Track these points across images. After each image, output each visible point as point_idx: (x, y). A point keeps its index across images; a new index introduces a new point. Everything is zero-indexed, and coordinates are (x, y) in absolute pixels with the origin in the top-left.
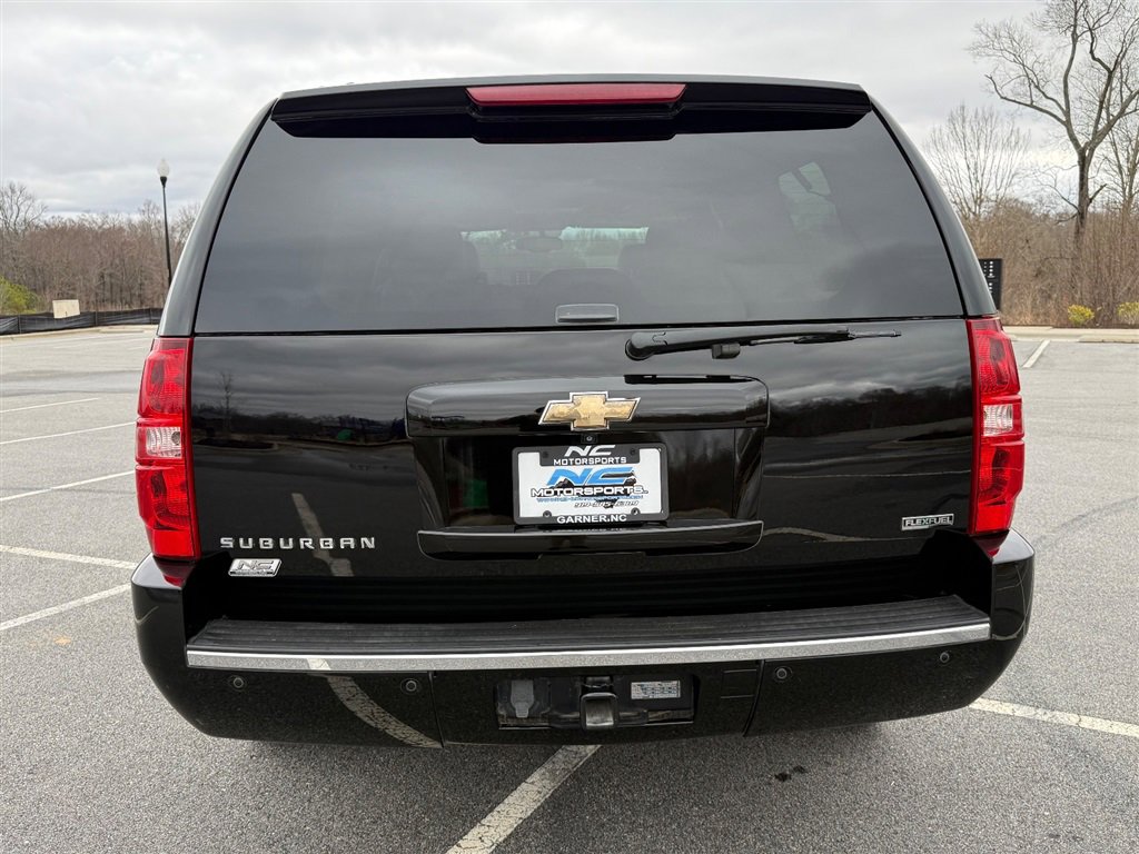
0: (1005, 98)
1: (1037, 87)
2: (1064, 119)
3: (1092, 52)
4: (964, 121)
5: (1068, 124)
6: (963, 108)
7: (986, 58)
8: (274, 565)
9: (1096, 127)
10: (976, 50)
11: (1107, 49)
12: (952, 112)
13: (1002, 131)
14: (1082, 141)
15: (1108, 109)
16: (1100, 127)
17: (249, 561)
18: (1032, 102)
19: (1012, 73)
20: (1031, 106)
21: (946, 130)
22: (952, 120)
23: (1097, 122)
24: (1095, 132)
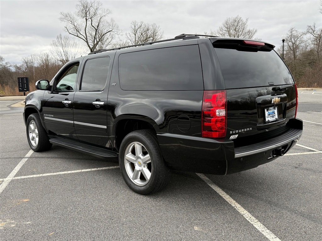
0: (70, 34)
1: (78, 31)
2: (86, 41)
3: (91, 24)
4: (61, 39)
5: (87, 42)
6: (61, 35)
7: (64, 22)
8: (237, 136)
9: (94, 43)
10: (61, 19)
11: (95, 24)
12: (58, 36)
13: (71, 42)
14: (91, 47)
15: (96, 39)
16: (95, 43)
17: (233, 136)
18: (78, 35)
19: (71, 27)
20: (77, 36)
21: (56, 41)
22: (58, 38)
23: (94, 42)
24: (94, 44)
